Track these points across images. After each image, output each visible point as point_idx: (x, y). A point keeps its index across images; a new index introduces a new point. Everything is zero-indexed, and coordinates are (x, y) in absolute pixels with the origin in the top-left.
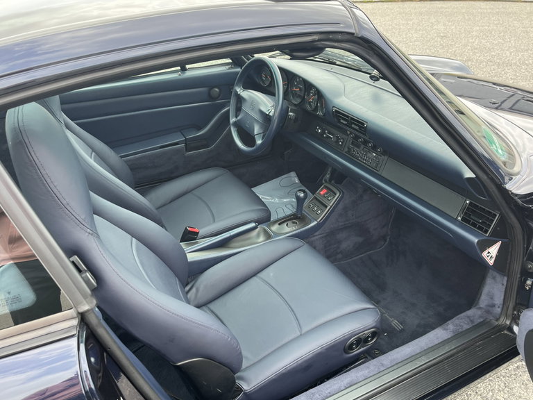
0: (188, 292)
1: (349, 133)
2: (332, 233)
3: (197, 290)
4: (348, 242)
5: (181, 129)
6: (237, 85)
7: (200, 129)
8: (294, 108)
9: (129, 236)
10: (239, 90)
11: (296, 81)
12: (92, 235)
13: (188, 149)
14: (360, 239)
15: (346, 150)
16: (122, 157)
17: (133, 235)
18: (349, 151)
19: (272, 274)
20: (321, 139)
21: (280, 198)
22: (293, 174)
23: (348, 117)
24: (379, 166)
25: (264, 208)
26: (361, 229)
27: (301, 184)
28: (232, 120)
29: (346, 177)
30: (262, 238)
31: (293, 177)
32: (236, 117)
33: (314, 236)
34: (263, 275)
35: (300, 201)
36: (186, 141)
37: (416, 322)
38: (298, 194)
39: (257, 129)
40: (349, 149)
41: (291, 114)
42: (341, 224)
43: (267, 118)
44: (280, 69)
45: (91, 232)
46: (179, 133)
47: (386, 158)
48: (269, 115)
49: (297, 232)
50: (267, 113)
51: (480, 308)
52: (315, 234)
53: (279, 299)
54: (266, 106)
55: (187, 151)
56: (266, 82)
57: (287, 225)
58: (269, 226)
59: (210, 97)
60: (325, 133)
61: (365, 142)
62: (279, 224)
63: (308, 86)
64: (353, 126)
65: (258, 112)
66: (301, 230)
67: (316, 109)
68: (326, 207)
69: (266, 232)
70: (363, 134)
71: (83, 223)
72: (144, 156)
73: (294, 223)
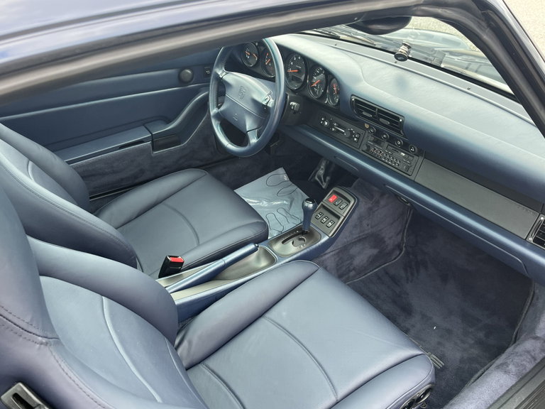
0: (177, 349)
1: (367, 126)
2: (345, 248)
3: (190, 343)
4: (362, 255)
5: (145, 123)
6: (217, 66)
7: (169, 121)
8: (293, 95)
9: (98, 296)
10: (220, 72)
11: (293, 61)
12: (46, 344)
13: (155, 147)
14: (375, 251)
15: (365, 148)
16: (69, 163)
17: (103, 292)
18: (368, 151)
19: (284, 314)
20: (327, 134)
21: (269, 201)
22: (281, 171)
23: (374, 108)
24: (411, 169)
25: (259, 221)
26: (376, 240)
27: (290, 183)
28: (213, 111)
29: (358, 178)
30: (264, 263)
31: (281, 174)
32: (219, 107)
33: (325, 254)
34: (273, 314)
35: (308, 213)
36: (153, 138)
37: (458, 355)
38: (306, 204)
39: (249, 124)
40: (369, 147)
41: (294, 103)
42: (355, 237)
43: (263, 110)
44: (279, 46)
45: (44, 340)
46: (143, 128)
47: (421, 159)
48: (266, 106)
49: (305, 251)
50: (264, 103)
51: (536, 338)
52: (327, 252)
53: (300, 349)
54: (261, 94)
55: (154, 149)
56: (250, 61)
57: (293, 243)
58: (270, 245)
59: (181, 81)
60: (333, 126)
61: (392, 140)
62: (283, 242)
63: (310, 66)
64: (381, 120)
65: (250, 102)
66: (311, 248)
67: (324, 96)
68: (339, 218)
69: (267, 254)
70: (396, 131)
71: (30, 329)
72: (100, 160)
73: (300, 239)
